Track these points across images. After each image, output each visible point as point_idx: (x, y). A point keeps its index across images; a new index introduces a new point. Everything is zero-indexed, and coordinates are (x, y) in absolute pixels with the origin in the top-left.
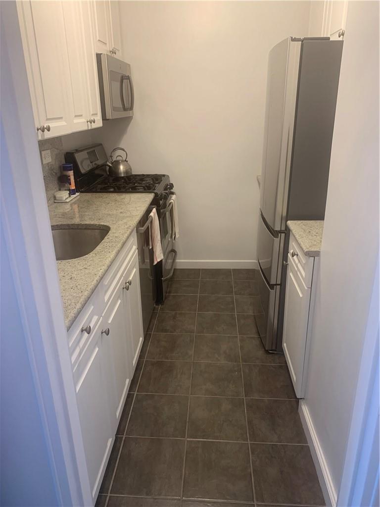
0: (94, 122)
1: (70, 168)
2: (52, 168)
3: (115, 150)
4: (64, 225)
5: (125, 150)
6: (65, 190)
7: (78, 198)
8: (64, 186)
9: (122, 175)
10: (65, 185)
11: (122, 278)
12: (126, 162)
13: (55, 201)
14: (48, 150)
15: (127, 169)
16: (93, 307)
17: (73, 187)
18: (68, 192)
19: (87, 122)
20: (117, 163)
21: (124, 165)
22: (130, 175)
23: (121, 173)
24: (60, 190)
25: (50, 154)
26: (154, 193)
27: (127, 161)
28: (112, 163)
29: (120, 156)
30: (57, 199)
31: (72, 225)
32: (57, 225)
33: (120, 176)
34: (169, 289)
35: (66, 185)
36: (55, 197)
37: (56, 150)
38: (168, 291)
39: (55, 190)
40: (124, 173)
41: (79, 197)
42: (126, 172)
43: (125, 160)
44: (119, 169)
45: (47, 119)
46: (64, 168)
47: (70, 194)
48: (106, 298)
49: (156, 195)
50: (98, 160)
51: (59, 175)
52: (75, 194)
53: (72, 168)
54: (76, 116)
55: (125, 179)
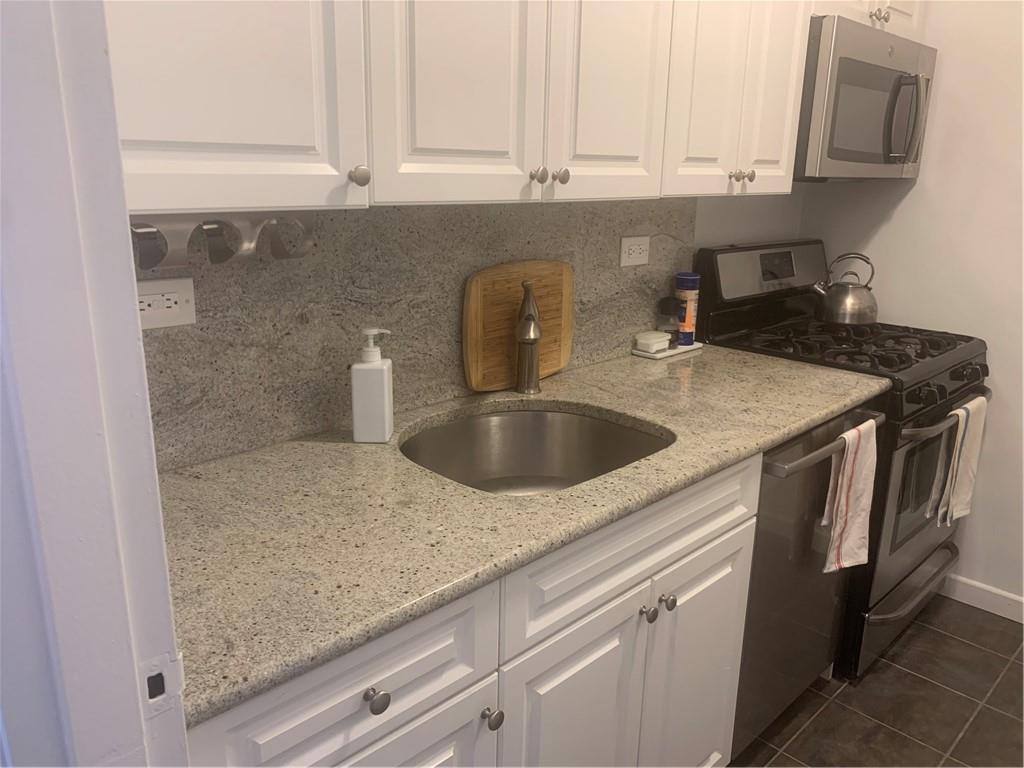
0: (751, 179)
1: (690, 285)
2: (648, 278)
3: (842, 258)
4: (593, 407)
5: (871, 261)
6: (666, 331)
7: (696, 353)
8: (666, 322)
9: (847, 321)
10: (668, 320)
11: (648, 583)
12: (865, 291)
13: (635, 352)
14: (646, 236)
15: (862, 307)
16: (451, 640)
17: (689, 326)
18: (669, 336)
19: (730, 177)
20: (842, 289)
21: (856, 297)
22: (868, 322)
23: (844, 314)
24: (656, 329)
25: (647, 246)
26: (890, 378)
27: (870, 289)
28: (827, 289)
29: (856, 275)
30: (639, 347)
31: (608, 411)
32: (577, 404)
33: (840, 321)
34: (896, 648)
35: (672, 320)
36: (635, 344)
37: (671, 240)
38: (891, 653)
39: (643, 328)
40: (853, 315)
41: (700, 352)
42: (859, 314)
43: (866, 286)
44: (840, 302)
45: (577, 157)
46: (680, 282)
47: (673, 344)
48: (534, 628)
49: (897, 386)
50: (793, 275)
51: (662, 295)
52: (692, 344)
53: (698, 286)
54: (689, 159)
55: (848, 332)
